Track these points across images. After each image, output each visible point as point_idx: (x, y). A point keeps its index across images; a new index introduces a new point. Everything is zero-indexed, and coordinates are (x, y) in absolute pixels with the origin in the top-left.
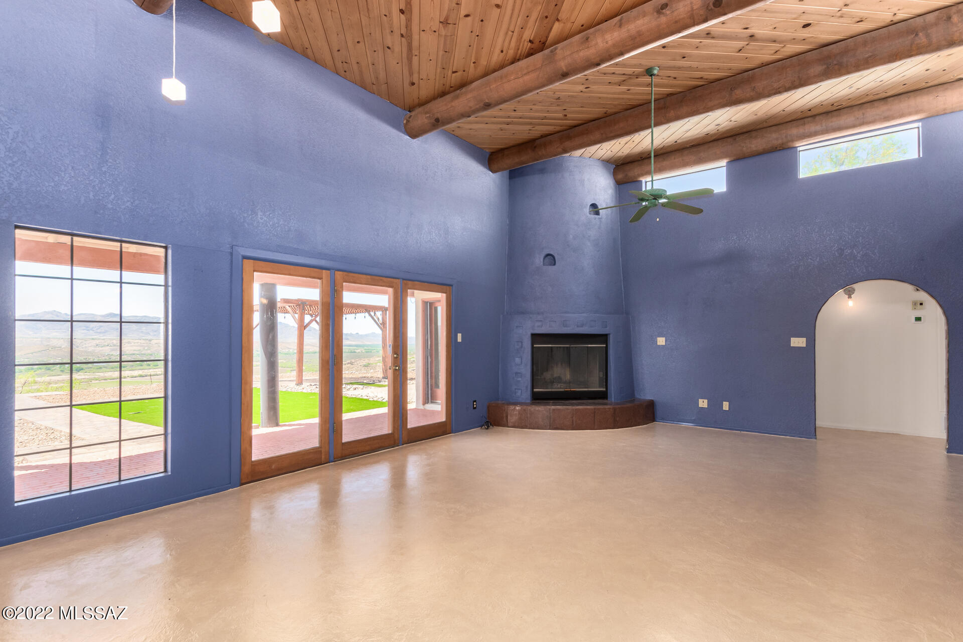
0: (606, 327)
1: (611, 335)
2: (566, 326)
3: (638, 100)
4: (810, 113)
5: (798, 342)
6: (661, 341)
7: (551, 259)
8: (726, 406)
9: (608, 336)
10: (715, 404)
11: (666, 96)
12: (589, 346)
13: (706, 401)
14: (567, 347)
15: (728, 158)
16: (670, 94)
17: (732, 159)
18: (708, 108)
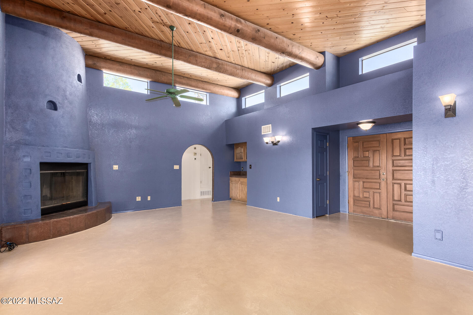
0: (90, 159)
1: (91, 164)
2: (68, 157)
3: (149, 34)
4: (183, 75)
5: (176, 167)
6: (116, 167)
7: (53, 106)
8: (149, 198)
9: (89, 165)
10: (144, 198)
11: (160, 40)
12: (77, 171)
13: (140, 197)
14: (63, 173)
15: (152, 80)
16: (163, 41)
17: (153, 80)
18: (179, 58)
